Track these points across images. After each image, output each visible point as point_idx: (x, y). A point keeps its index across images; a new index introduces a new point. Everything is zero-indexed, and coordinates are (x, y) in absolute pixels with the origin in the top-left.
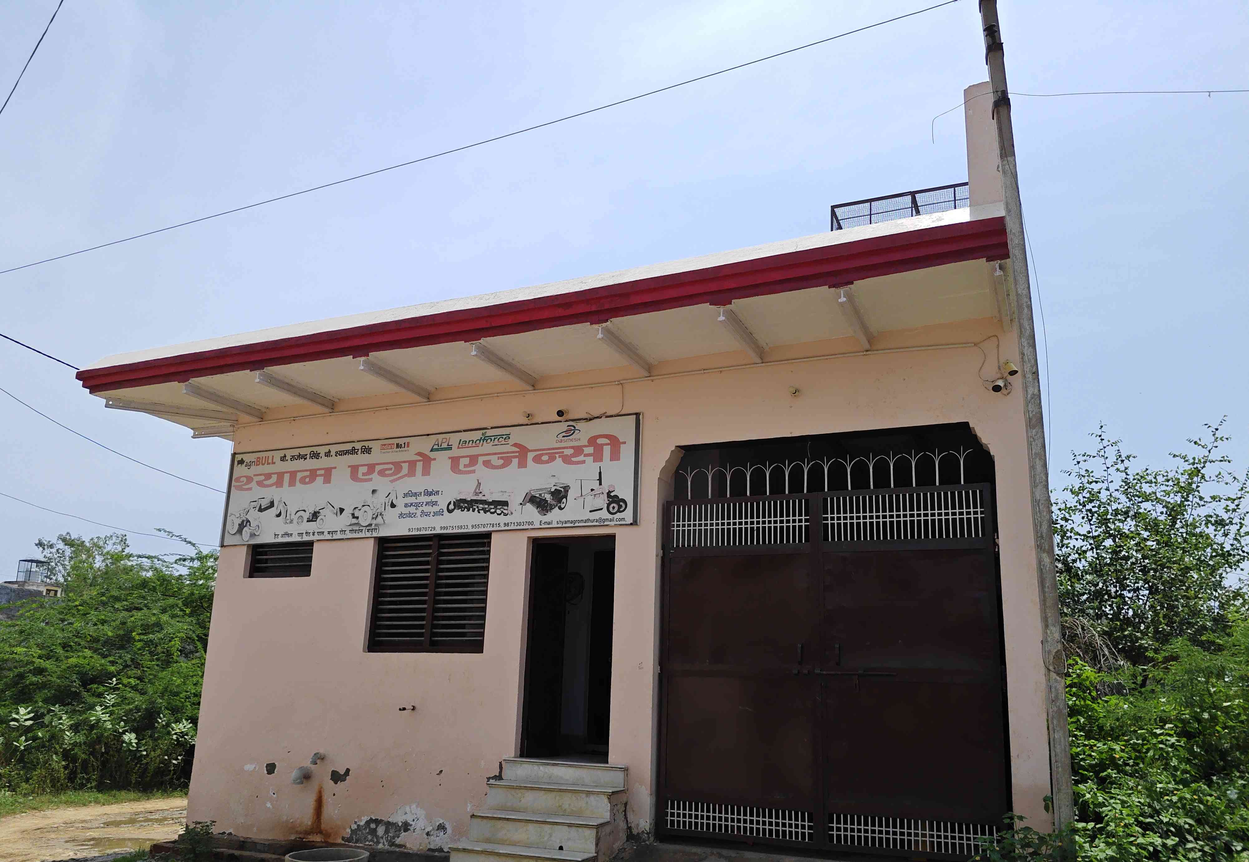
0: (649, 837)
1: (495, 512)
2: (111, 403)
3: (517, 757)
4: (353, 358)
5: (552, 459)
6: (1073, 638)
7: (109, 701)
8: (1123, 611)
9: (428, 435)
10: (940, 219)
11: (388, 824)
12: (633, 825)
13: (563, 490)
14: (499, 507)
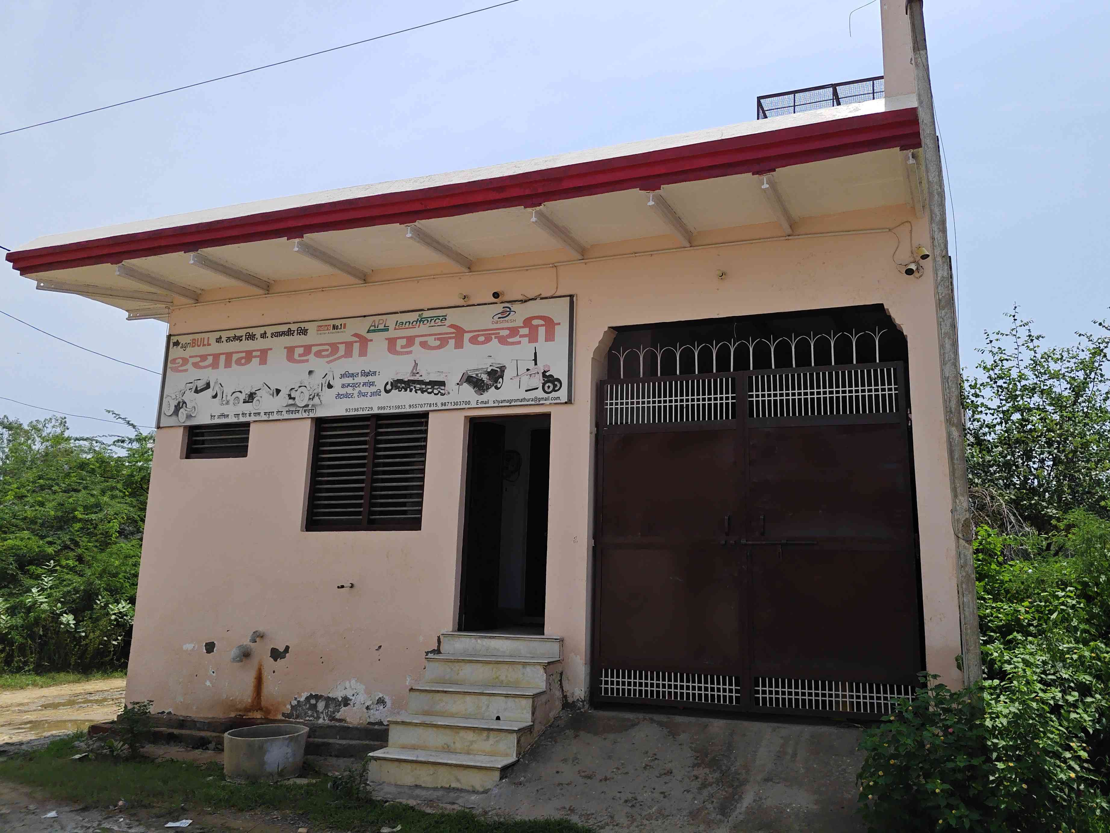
0: (584, 705)
1: (433, 392)
2: (42, 284)
3: (455, 631)
4: (288, 240)
5: (488, 340)
6: (982, 507)
7: (47, 583)
8: (1030, 481)
9: (365, 316)
10: (857, 110)
11: (329, 700)
12: (568, 694)
13: (499, 370)
14: (436, 387)
